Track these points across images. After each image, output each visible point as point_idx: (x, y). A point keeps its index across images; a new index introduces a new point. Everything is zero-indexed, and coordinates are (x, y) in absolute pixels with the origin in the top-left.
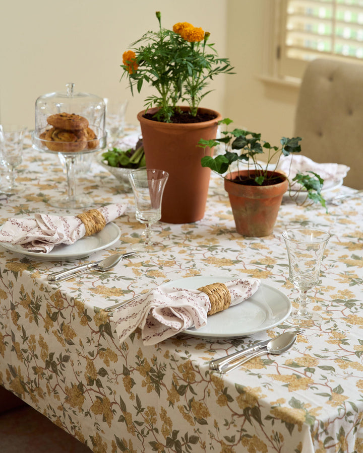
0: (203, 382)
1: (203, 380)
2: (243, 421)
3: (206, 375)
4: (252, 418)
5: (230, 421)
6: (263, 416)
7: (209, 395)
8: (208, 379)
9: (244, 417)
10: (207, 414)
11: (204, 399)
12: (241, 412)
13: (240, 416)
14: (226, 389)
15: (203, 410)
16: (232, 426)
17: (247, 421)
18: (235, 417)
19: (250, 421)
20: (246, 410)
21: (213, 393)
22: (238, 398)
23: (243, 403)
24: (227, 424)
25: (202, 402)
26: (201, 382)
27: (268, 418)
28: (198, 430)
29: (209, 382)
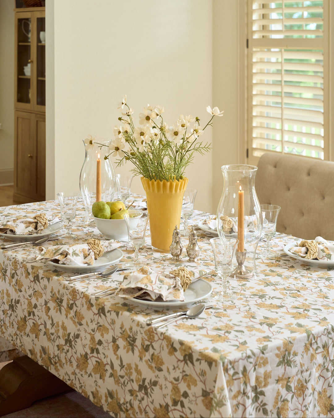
0: (159, 340)
1: (159, 339)
2: (183, 365)
3: (161, 335)
4: (188, 362)
5: (176, 366)
6: (195, 359)
7: (163, 349)
8: (162, 338)
9: (183, 362)
10: (162, 363)
11: (160, 353)
12: (182, 358)
13: (182, 361)
14: (173, 343)
15: (160, 361)
16: (177, 369)
17: (186, 365)
18: (179, 362)
19: (187, 364)
20: (185, 356)
21: (165, 348)
22: (180, 348)
23: (183, 351)
24: (174, 369)
25: (159, 355)
26: (158, 340)
27: (198, 360)
28: (158, 375)
29: (163, 340)
